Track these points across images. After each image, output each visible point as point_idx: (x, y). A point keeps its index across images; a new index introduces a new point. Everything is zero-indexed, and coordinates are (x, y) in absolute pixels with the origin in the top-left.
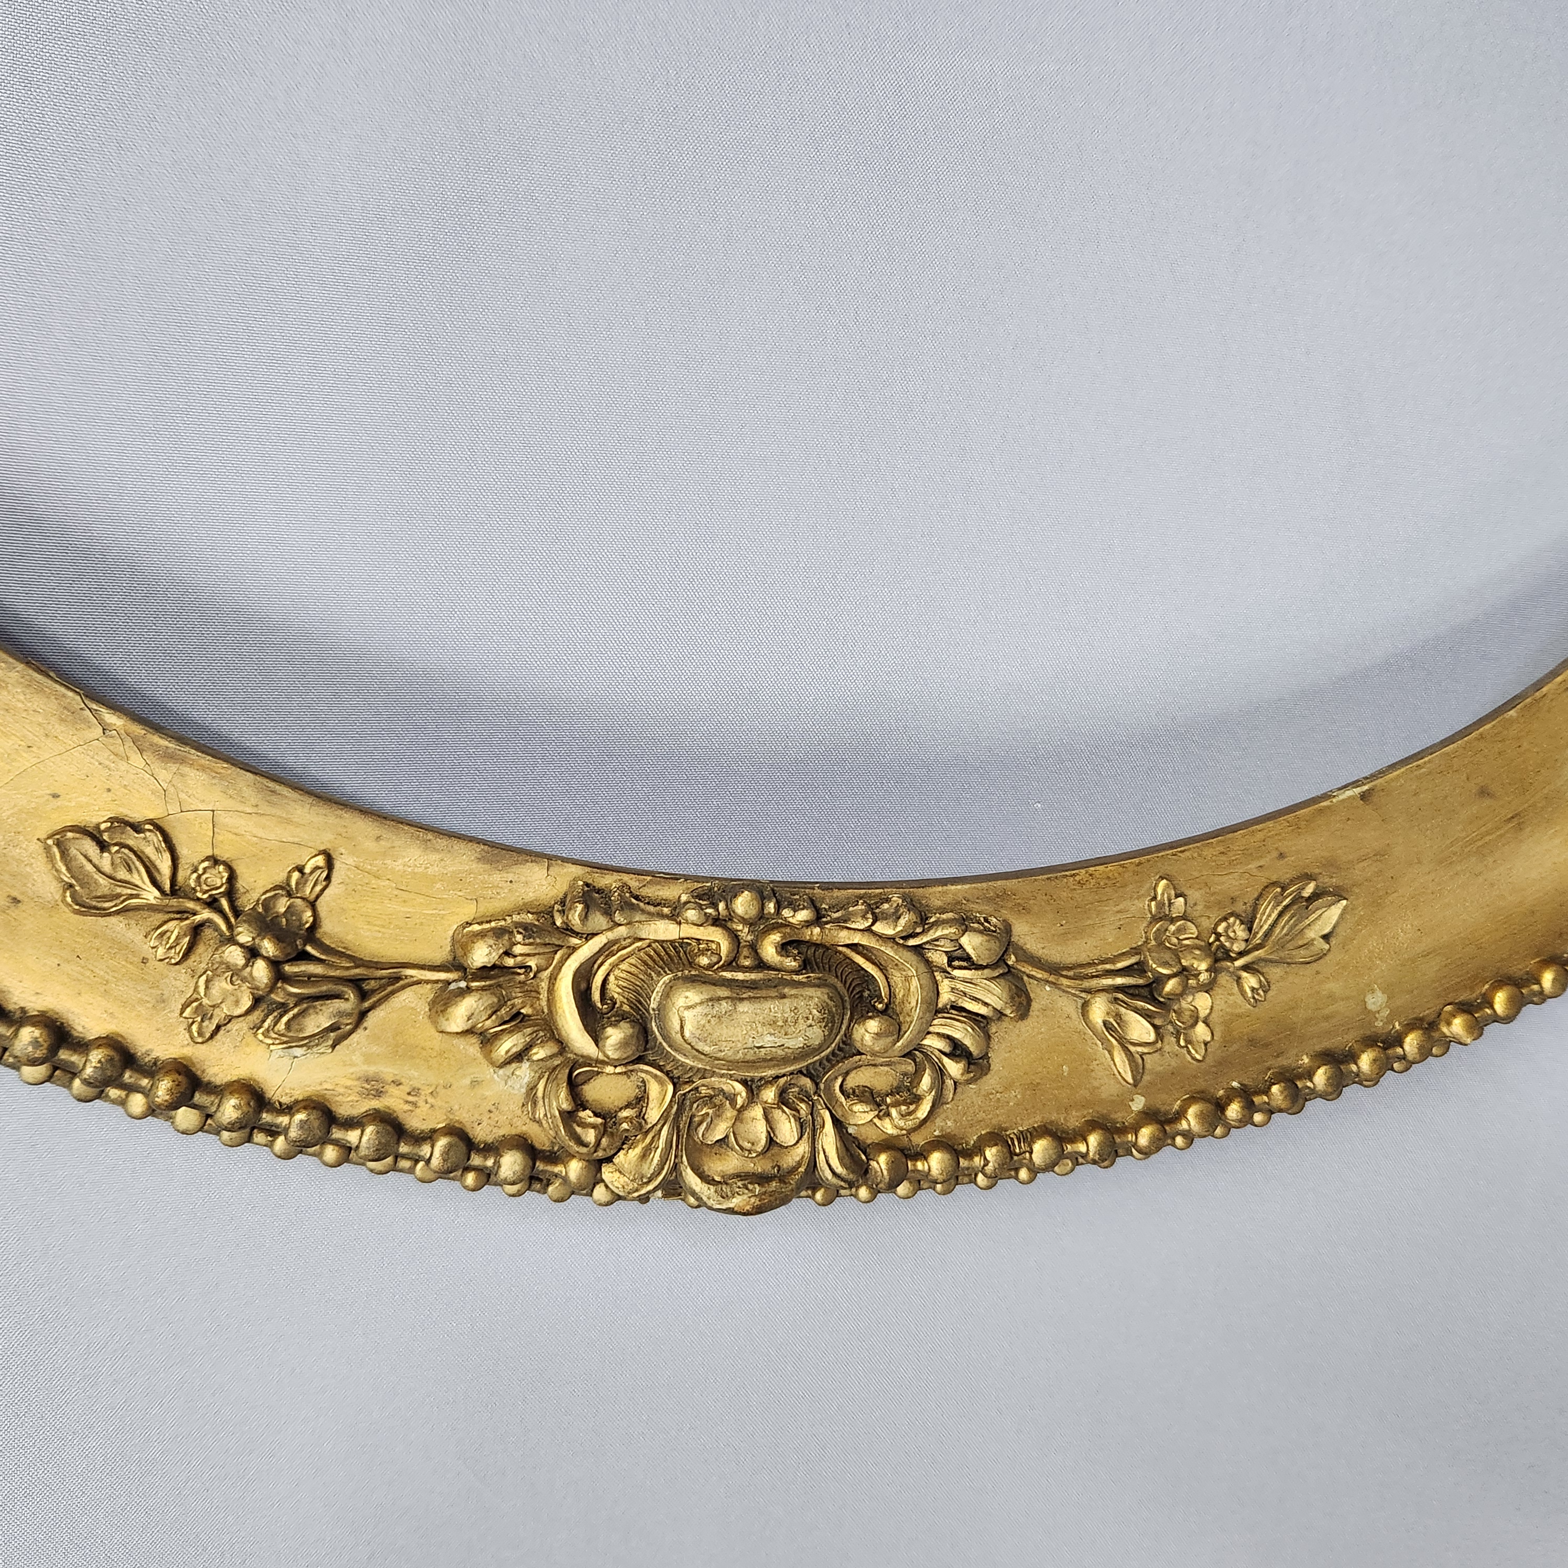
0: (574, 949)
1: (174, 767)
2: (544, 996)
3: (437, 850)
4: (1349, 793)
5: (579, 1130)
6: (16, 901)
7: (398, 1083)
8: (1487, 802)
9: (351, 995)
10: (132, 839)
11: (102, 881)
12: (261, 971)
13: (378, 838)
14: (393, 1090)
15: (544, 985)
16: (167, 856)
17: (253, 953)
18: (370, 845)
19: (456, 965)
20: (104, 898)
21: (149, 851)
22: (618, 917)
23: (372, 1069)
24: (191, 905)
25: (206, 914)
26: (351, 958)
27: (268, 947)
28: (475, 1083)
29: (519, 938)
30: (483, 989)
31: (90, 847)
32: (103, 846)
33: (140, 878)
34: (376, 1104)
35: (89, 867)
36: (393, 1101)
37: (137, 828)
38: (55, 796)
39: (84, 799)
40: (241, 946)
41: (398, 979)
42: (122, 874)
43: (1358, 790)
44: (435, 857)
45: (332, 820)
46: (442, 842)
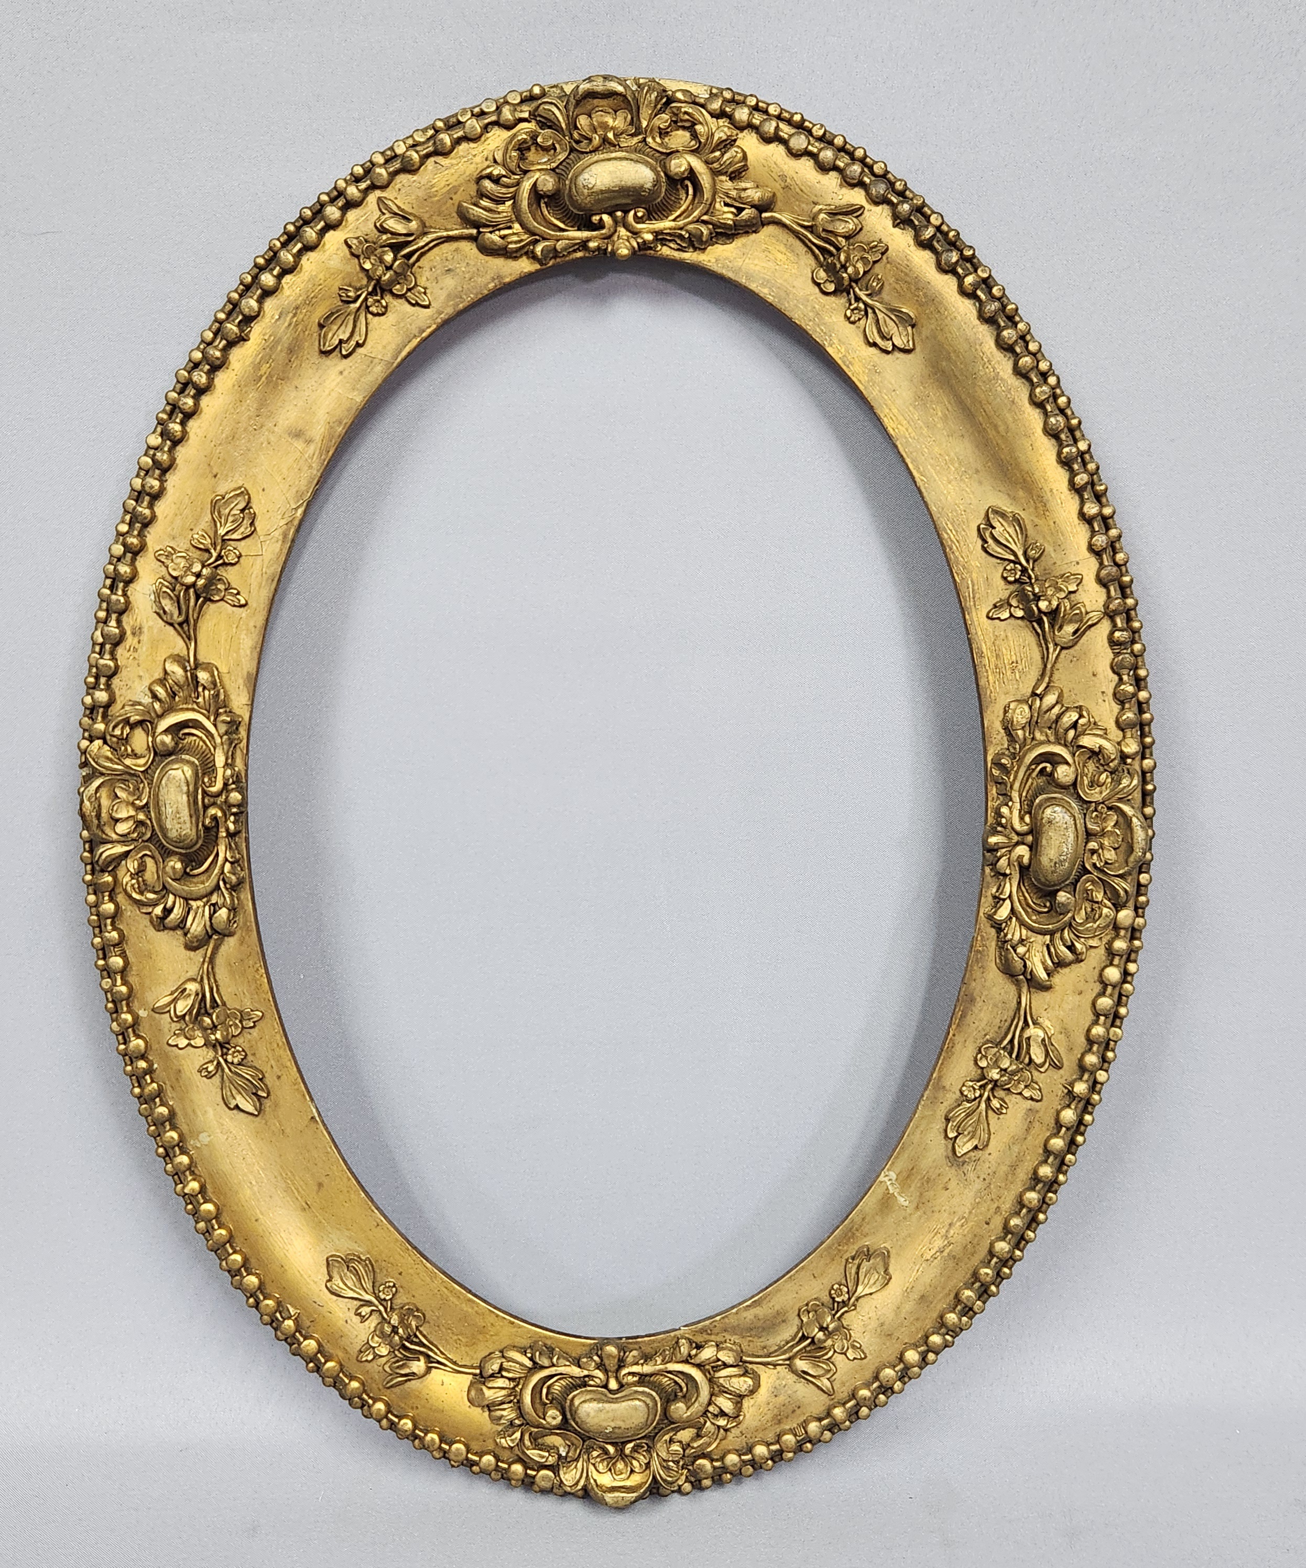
0: (208, 718)
1: (281, 537)
2: (185, 706)
3: (251, 652)
4: (314, 1110)
5: (120, 726)
6: (215, 476)
7: (139, 642)
8: (316, 1188)
9: (181, 619)
10: (247, 522)
11: (227, 511)
12: (190, 579)
13: (255, 627)
14: (136, 640)
15: (190, 706)
16: (240, 537)
17: (198, 575)
18: (252, 624)
19: (197, 665)
20: (219, 512)
21: (242, 529)
22: (225, 737)
23: (145, 630)
24: (218, 548)
25: (215, 554)
26: (198, 618)
27: (201, 582)
28: (140, 677)
29: (212, 692)
30: (187, 678)
31: (242, 505)
32: (242, 511)
33: (229, 526)
34: (129, 633)
35: (233, 505)
36: (130, 640)
37: (252, 524)
38: (263, 490)
39: (263, 502)
40: (201, 571)
41: (189, 639)
42: (231, 519)
43: (316, 1115)
44: (248, 652)
45: (262, 606)
46: (256, 655)
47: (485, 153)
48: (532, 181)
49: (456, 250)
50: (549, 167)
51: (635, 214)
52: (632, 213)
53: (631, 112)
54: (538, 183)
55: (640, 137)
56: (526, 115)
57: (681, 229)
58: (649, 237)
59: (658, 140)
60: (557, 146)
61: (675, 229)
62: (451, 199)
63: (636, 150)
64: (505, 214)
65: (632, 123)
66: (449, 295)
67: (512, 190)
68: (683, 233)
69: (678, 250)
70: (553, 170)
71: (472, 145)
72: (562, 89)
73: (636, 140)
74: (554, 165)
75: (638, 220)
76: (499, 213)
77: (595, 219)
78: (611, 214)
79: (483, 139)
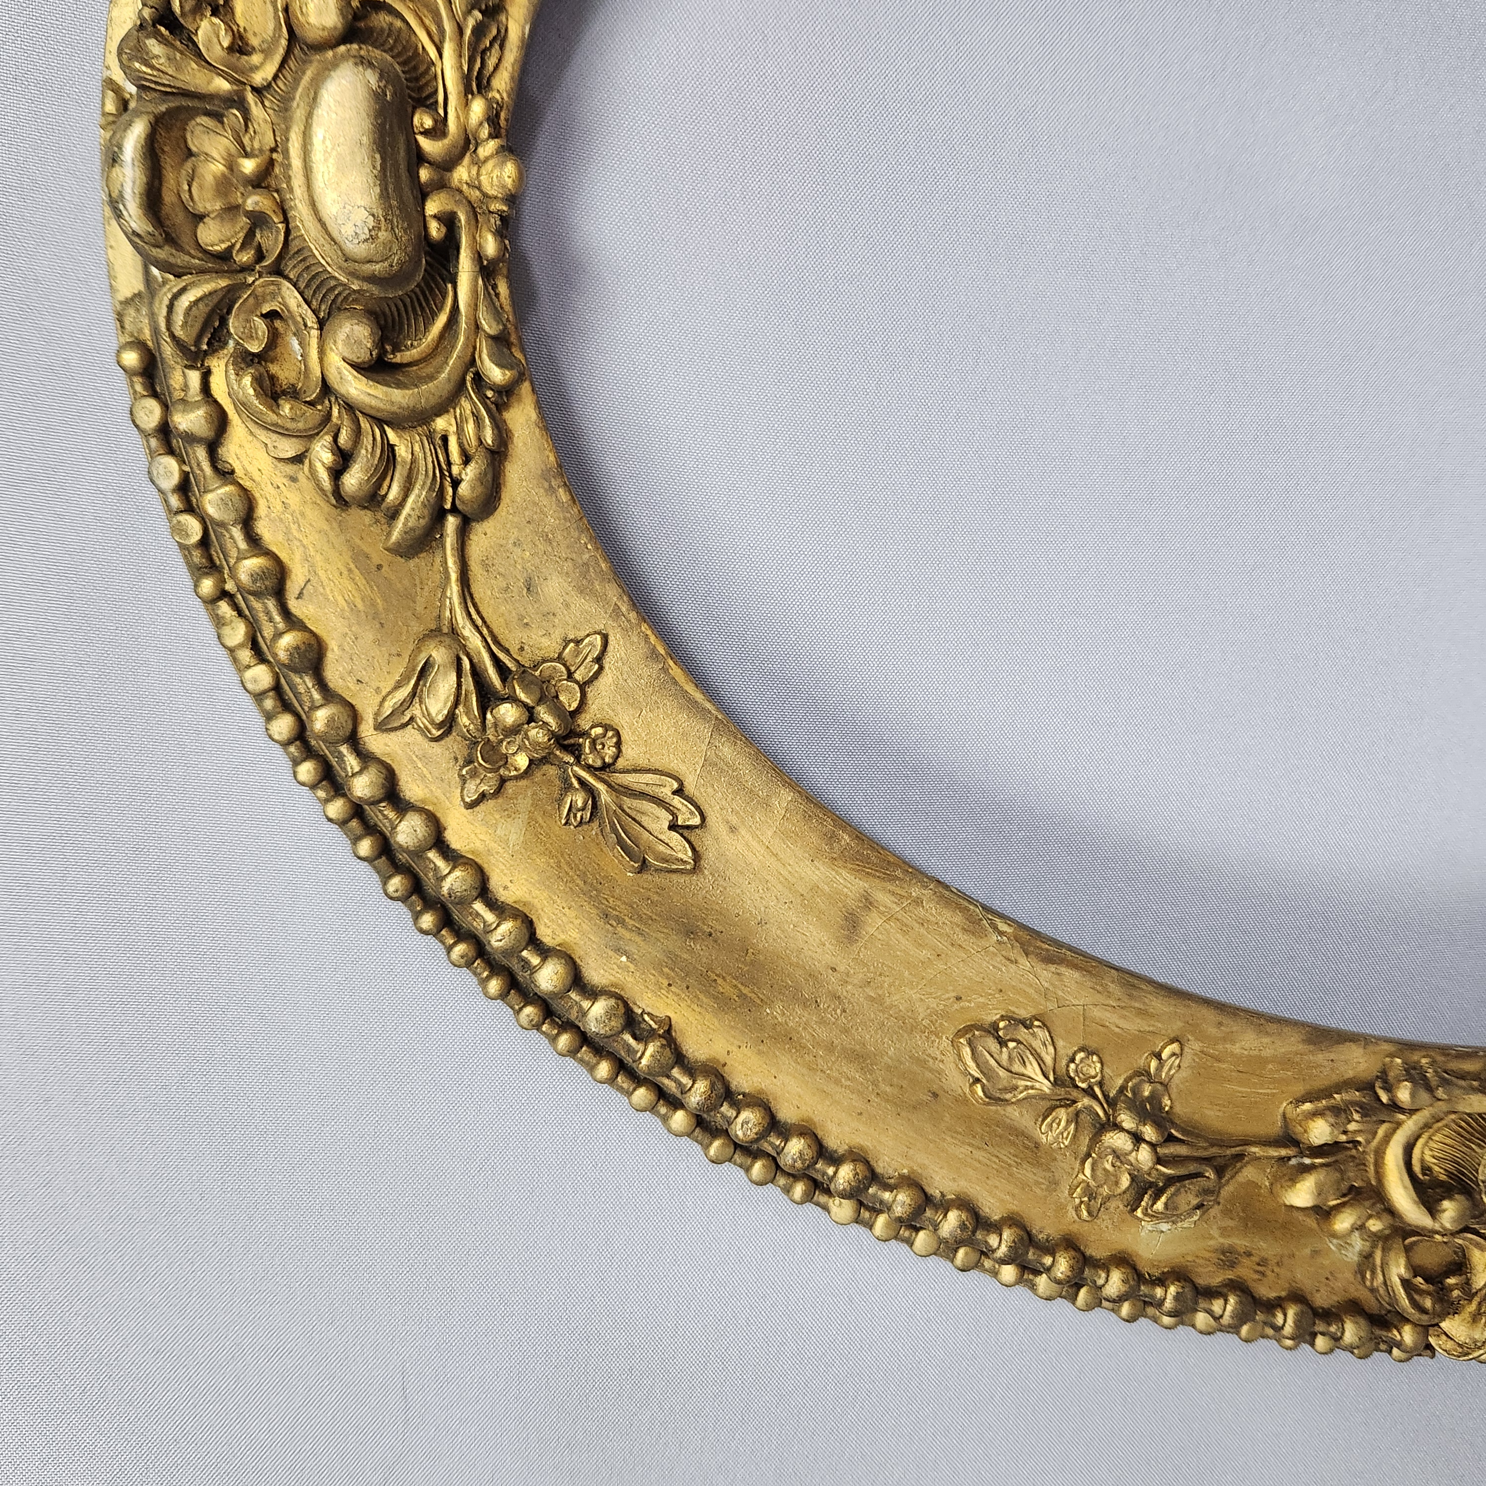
0: (1399, 1124)
1: (1053, 968)
2: (1371, 1169)
3: (1267, 1033)
5: (1417, 1297)
6: (935, 1095)
7: (1249, 1254)
9: (1210, 1173)
10: (1023, 1033)
11: (1002, 1073)
12: (1144, 1155)
13: (1220, 1024)
14: (1245, 1261)
15: (1371, 1159)
16: (1051, 1049)
17: (1137, 1138)
18: (1212, 1031)
19: (1289, 1139)
20: (1005, 1090)
21: (1037, 1044)
22: (1440, 1093)
23: (1226, 1242)
24: (1075, 1094)
25: (1087, 1101)
26: (1207, 1140)
27: (1149, 1132)
28: (1315, 1253)
29: (1356, 1116)
30: (1323, 1165)
31: (993, 1045)
32: (1002, 1043)
33: (1032, 1069)
34: (1230, 1275)
35: (992, 1062)
36: (1245, 1271)
37: (1027, 1024)
38: (959, 998)
39: (981, 1000)
40: (1128, 1132)
41: (1240, 1157)
42: (1017, 1067)
44: (1266, 1040)
45: (1181, 1010)
46: (1272, 1027)
47: (280, 480)
48: (349, 373)
49: (486, 566)
50: (315, 333)
51: (426, 133)
52: (423, 141)
53: (193, 113)
54: (353, 357)
55: (250, 97)
56: (194, 377)
57: (460, 31)
58: (478, 108)
59: (256, 59)
60: (266, 309)
61: (460, 44)
62: (379, 567)
63: (284, 108)
64: (417, 448)
65: (218, 117)
66: (581, 591)
67: (365, 424)
68: (471, 23)
69: (502, 47)
70: (321, 324)
71: (261, 510)
72: (127, 302)
73: (256, 111)
74: (311, 321)
75: (438, 131)
76: (414, 461)
77: (435, 230)
78: (423, 194)
79: (247, 484)
